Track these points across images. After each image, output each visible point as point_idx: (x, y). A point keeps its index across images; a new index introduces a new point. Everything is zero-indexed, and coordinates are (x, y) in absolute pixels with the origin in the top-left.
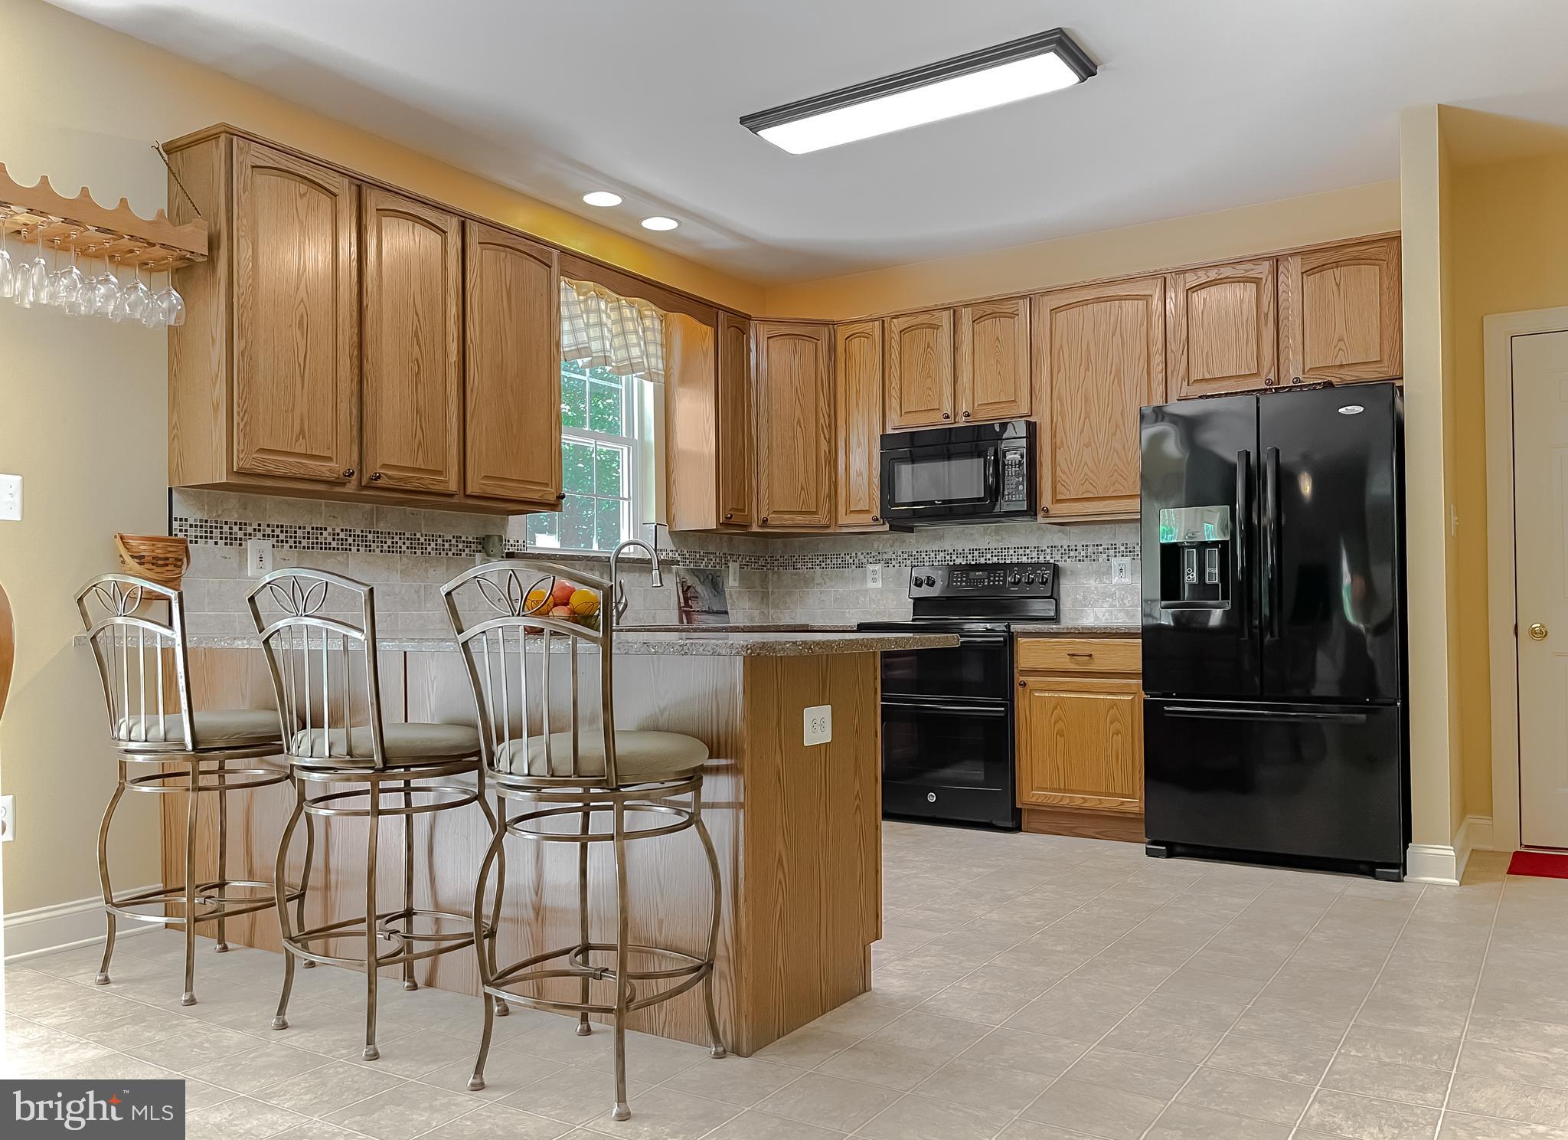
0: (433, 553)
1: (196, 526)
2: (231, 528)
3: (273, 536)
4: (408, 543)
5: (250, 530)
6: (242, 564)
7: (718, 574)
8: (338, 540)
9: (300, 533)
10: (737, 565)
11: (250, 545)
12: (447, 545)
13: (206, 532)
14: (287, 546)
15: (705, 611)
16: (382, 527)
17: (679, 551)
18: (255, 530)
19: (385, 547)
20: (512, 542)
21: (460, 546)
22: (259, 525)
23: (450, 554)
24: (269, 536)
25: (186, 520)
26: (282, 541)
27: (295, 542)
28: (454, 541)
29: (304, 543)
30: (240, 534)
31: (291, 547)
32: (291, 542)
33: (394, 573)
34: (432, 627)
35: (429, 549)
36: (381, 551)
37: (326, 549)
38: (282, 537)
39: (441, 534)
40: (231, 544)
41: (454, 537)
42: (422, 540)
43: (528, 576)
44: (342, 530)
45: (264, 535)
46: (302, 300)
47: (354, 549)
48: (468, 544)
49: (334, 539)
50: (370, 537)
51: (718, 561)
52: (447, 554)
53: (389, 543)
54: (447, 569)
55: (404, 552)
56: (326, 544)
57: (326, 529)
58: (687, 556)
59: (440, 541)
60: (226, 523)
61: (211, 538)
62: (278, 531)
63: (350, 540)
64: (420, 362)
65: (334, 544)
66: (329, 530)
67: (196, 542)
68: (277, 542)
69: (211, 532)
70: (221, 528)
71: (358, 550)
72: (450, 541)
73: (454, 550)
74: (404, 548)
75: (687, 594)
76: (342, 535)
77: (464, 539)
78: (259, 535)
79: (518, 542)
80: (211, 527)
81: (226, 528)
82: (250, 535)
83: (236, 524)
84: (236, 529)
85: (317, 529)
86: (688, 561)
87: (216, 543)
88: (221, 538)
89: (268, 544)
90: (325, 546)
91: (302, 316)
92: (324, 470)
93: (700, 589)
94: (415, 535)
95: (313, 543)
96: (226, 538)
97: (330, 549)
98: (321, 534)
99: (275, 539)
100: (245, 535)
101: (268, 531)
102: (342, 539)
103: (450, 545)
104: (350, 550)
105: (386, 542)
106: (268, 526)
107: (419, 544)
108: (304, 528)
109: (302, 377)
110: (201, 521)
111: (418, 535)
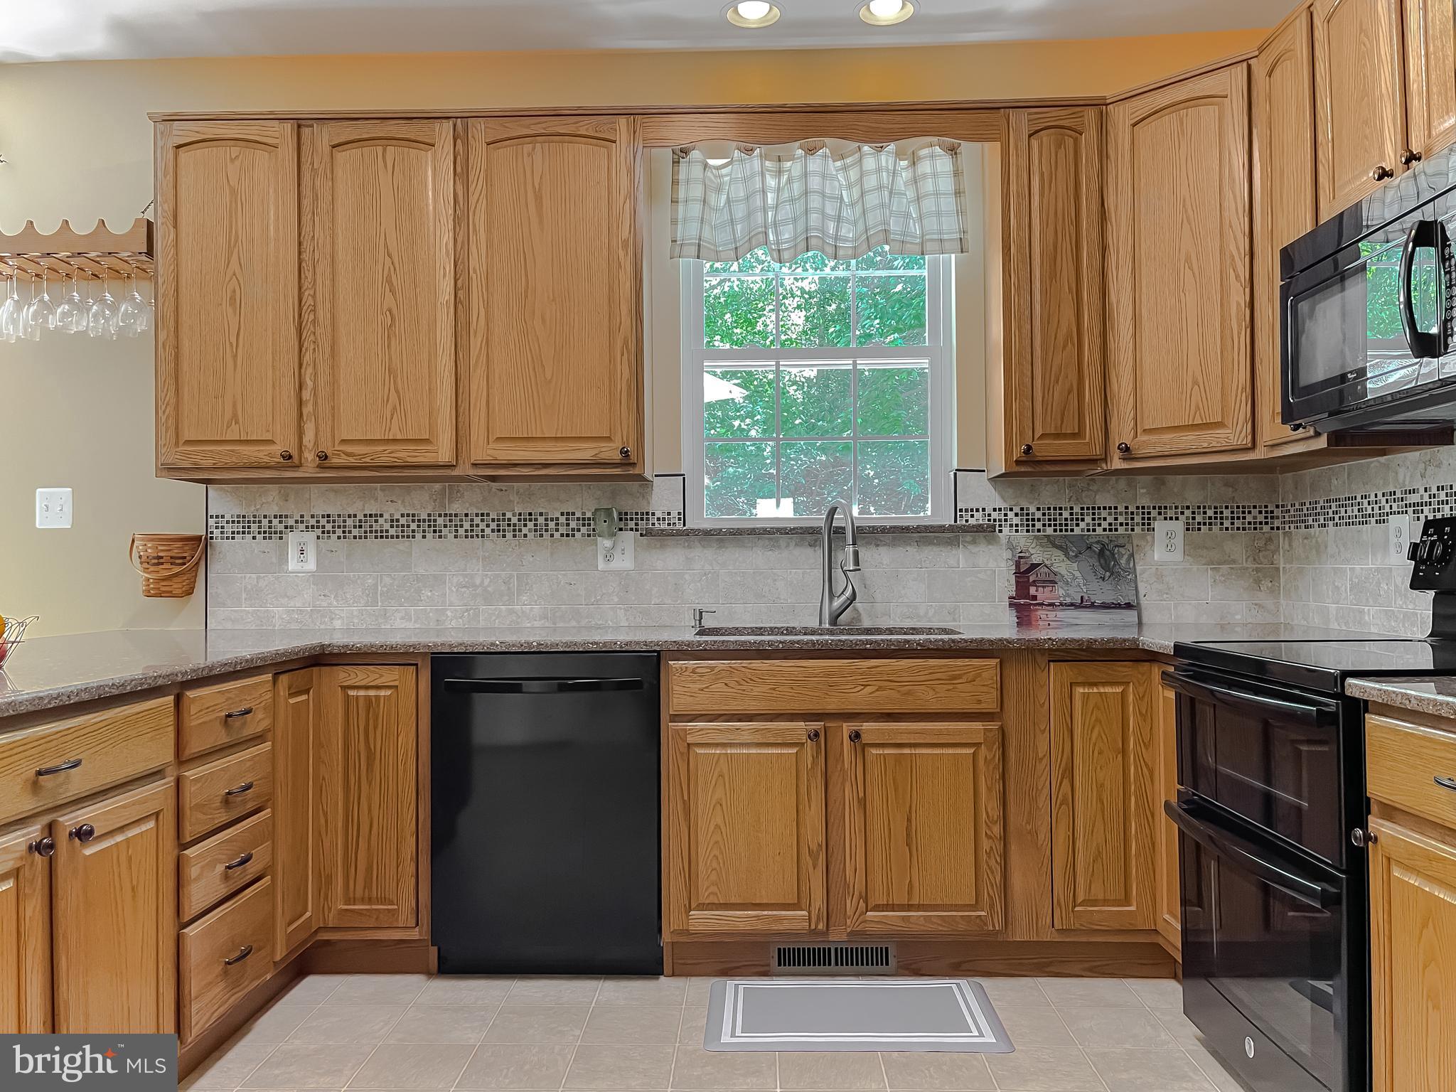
0: (530, 535)
1: (233, 522)
2: (270, 522)
3: (318, 527)
4: (493, 525)
5: (291, 522)
6: (283, 559)
7: (1121, 541)
8: (397, 526)
9: (350, 522)
10: (1178, 526)
11: (292, 538)
12: (552, 525)
13: (243, 527)
14: (334, 537)
15: (1072, 605)
16: (456, 508)
17: (1017, 510)
18: (297, 522)
19: (461, 531)
20: (659, 514)
21: (573, 524)
22: (302, 516)
23: (557, 535)
24: (313, 527)
25: (223, 517)
26: (328, 532)
27: (344, 532)
28: (563, 520)
29: (355, 532)
30: (281, 527)
31: (339, 538)
32: (339, 532)
33: (474, 561)
34: (529, 625)
35: (525, 530)
36: (456, 537)
37: (382, 537)
38: (329, 527)
39: (543, 511)
40: (270, 538)
41: (562, 514)
42: (514, 520)
43: (687, 558)
44: (402, 515)
45: (307, 527)
46: (234, 274)
47: (419, 536)
48: (585, 521)
49: (392, 526)
50: (440, 521)
51: (1121, 519)
52: (552, 536)
53: (467, 525)
54: (552, 554)
55: (488, 536)
56: (382, 532)
57: (381, 516)
58: (1038, 515)
59: (541, 520)
60: (265, 517)
61: (249, 533)
62: (323, 521)
63: (414, 526)
64: (395, 311)
65: (392, 532)
66: (386, 516)
67: (233, 538)
68: (323, 532)
69: (249, 527)
70: (260, 522)
71: (424, 537)
72: (557, 519)
73: (563, 530)
74: (488, 531)
75: (1025, 575)
76: (403, 521)
77: (578, 515)
78: (302, 527)
79: (669, 514)
80: (249, 522)
81: (265, 522)
82: (292, 527)
83: (275, 517)
84: (275, 522)
85: (371, 516)
86: (1038, 525)
87: (254, 538)
88: (259, 533)
89: (311, 536)
90: (382, 535)
91: (234, 291)
92: (261, 455)
93: (1061, 565)
94: (504, 515)
95: (366, 532)
96: (265, 532)
97: (387, 537)
98: (376, 521)
99: (321, 530)
100: (286, 527)
101: (313, 522)
102: (403, 526)
103: (557, 524)
104: (414, 537)
105: (462, 526)
106: (313, 516)
107: (509, 525)
108: (355, 516)
109: (235, 357)
110: (238, 516)
111: (509, 515)
